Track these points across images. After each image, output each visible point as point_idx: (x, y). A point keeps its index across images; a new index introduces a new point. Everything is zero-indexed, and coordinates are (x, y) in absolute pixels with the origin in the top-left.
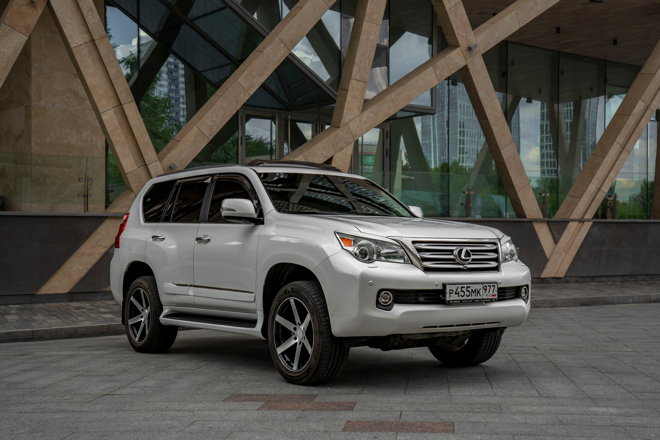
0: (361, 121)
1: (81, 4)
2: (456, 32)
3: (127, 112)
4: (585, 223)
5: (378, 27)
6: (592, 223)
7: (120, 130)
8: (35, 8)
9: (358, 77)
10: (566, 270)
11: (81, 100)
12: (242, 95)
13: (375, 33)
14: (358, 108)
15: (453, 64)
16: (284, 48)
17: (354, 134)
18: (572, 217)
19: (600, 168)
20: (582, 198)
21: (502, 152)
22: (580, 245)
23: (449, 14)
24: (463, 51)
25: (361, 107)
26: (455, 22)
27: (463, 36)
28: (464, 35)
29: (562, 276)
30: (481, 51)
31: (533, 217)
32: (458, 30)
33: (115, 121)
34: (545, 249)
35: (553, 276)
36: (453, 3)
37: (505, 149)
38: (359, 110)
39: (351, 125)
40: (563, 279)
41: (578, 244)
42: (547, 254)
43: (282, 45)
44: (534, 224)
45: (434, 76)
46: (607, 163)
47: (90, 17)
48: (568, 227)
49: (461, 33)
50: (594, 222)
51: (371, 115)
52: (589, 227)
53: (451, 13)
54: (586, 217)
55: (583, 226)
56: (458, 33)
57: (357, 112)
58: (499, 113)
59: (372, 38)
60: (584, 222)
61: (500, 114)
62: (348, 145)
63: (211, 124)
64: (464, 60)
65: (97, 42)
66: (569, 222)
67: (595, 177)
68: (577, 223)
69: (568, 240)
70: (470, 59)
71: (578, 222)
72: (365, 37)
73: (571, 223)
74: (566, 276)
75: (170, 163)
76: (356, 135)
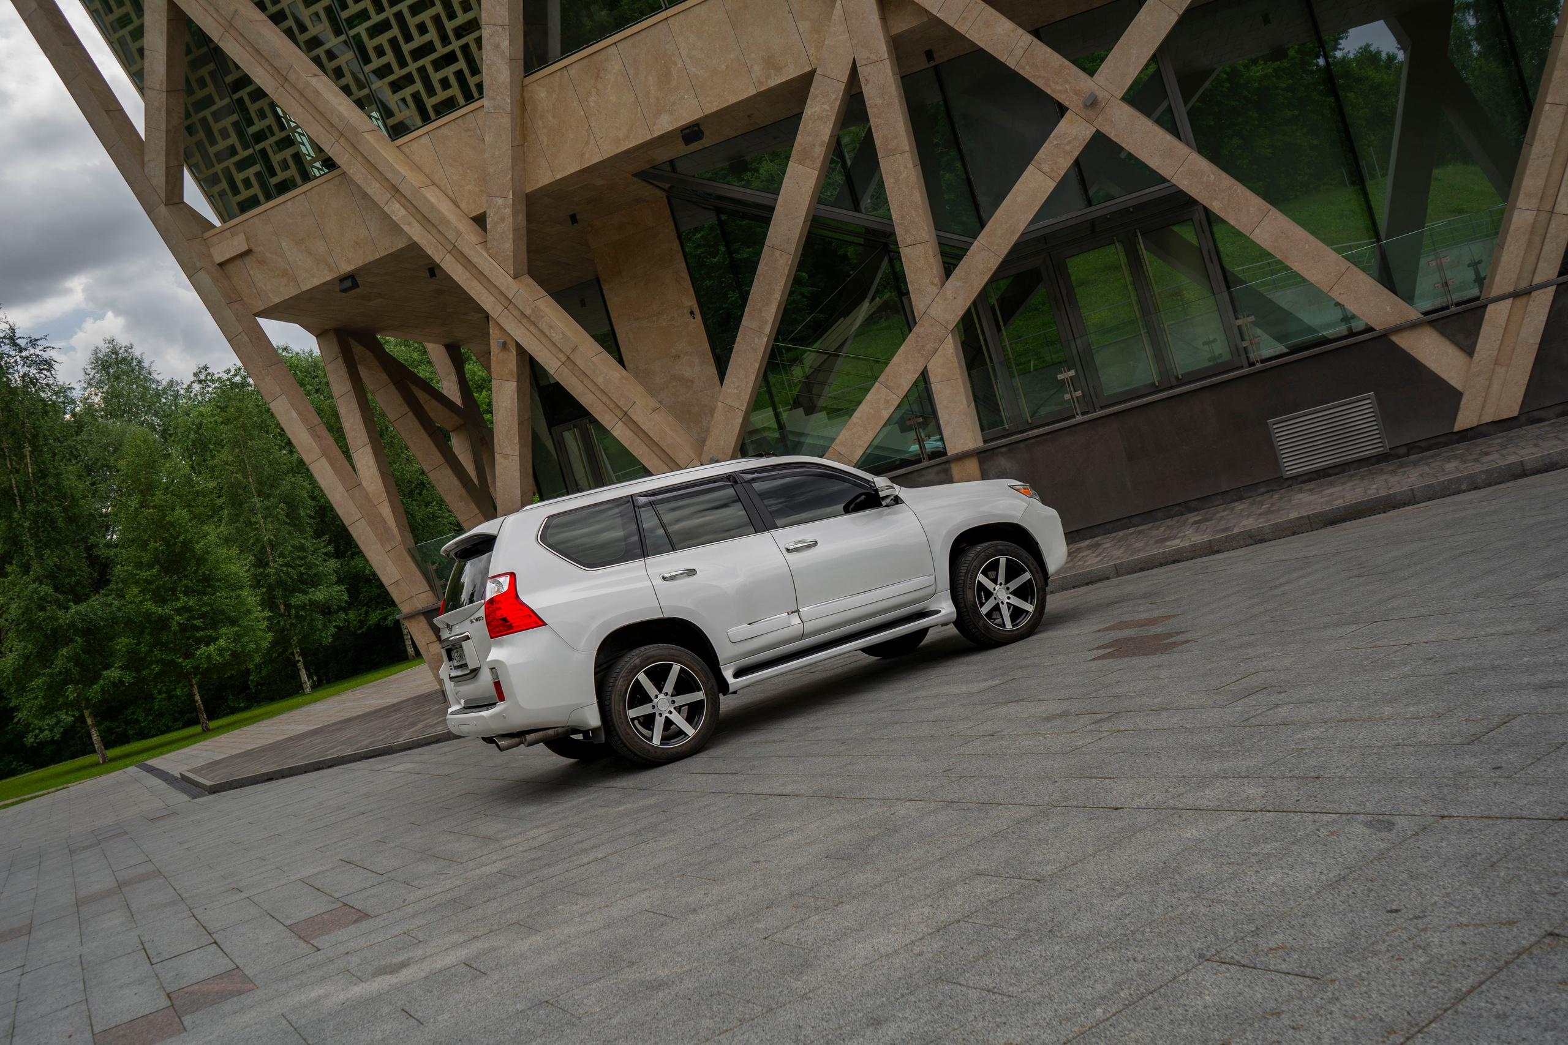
0: (945, 300)
1: (540, 326)
2: (1049, 91)
3: (634, 418)
4: (1534, 294)
5: (906, 155)
6: (1554, 287)
7: (638, 441)
8: (509, 350)
9: (909, 241)
10: (1520, 401)
11: (689, 384)
12: (756, 340)
13: (906, 167)
14: (932, 283)
15: (1069, 142)
16: (781, 255)
17: (944, 323)
18: (1495, 292)
19: (1528, 172)
20: (1506, 247)
21: (1252, 237)
22: (1538, 340)
23: (1021, 72)
24: (1079, 112)
25: (936, 280)
26: (1039, 77)
27: (1066, 91)
28: (1067, 87)
29: (1515, 414)
30: (1115, 94)
31: (1392, 324)
32: (1050, 86)
33: (628, 433)
34: (1444, 376)
35: (1487, 419)
36: (1019, 52)
37: (1257, 230)
38: (936, 285)
39: (933, 312)
40: (1523, 418)
41: (1531, 341)
42: (1455, 382)
43: (777, 253)
44: (1395, 338)
45: (1042, 176)
46: (1544, 156)
47: (554, 335)
48: (1486, 316)
49: (1058, 88)
50: (1559, 285)
51: (959, 284)
52: (1551, 299)
53: (1024, 68)
54: (1538, 279)
55: (1531, 303)
56: (1053, 91)
57: (935, 290)
58: (1209, 176)
59: (903, 175)
60: (1530, 293)
61: (1212, 177)
62: (942, 341)
63: (735, 391)
64: (1088, 125)
65: (571, 356)
66: (1486, 306)
67: (1522, 196)
68: (1509, 301)
69: (1499, 342)
70: (1100, 119)
71: (1511, 299)
72: (893, 180)
73: (1491, 307)
74: (1528, 410)
75: (711, 456)
76: (947, 322)
